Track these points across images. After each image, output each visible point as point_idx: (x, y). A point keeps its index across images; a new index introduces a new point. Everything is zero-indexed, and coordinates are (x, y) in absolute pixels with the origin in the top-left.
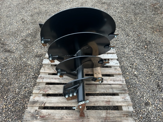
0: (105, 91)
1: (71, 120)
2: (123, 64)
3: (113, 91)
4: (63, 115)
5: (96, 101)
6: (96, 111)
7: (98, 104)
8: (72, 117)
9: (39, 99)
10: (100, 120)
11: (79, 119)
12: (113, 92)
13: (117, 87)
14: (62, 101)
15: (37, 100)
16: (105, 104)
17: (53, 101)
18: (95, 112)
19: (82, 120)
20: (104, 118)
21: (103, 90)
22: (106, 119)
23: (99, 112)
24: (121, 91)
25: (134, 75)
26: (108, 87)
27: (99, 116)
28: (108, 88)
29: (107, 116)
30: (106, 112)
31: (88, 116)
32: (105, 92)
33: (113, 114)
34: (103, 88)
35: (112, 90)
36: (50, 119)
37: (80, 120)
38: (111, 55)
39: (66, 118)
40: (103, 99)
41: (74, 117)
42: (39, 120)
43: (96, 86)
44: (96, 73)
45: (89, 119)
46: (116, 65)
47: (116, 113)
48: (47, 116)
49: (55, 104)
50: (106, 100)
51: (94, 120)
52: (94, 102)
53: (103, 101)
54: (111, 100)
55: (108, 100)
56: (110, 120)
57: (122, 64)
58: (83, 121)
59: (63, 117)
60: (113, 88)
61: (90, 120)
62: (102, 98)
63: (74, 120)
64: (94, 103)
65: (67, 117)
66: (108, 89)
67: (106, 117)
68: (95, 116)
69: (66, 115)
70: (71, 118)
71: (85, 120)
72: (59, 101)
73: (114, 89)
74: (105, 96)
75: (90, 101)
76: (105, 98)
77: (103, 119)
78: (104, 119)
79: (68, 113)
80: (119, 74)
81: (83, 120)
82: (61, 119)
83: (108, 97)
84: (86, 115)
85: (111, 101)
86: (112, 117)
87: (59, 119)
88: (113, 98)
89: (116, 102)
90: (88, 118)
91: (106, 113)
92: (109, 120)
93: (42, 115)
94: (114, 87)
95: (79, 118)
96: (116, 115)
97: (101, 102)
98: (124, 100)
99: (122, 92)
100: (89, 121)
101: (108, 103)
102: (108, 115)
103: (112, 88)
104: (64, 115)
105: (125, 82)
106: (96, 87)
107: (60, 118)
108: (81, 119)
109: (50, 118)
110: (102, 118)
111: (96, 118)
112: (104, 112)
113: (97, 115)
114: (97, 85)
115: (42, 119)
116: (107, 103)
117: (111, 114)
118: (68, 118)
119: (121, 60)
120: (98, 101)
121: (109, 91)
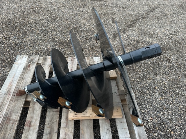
0: (47, 123)
1: (19, 86)
3: (46, 134)
5: (34, 110)
6: (21, 109)
7: (30, 112)
8: (22, 86)
9: (48, 62)
10: (9, 112)
12: (44, 134)
15: (47, 60)
16: (27, 120)
18: (20, 107)
20: (10, 117)
21: (49, 120)
22: (8, 118)
23: (19, 112)
26: (53, 128)
27: (14, 111)
28: (51, 127)
29: (11, 120)
30: (17, 120)
31: (17, 100)
33: (11, 129)
34: (51, 120)
35: (47, 133)
36: (25, 71)
40: (35, 118)
42: (27, 65)
43: (57, 111)
45: (15, 101)
47: (11, 132)
48: (28, 69)
50: (33, 122)
51: (11, 106)
52: (33, 107)
53: (32, 117)
54: (31, 128)
55: (32, 124)
56: (4, 124)
58: (15, 96)
60: (50, 135)
61: (13, 102)
62: (37, 116)
63: (18, 88)
64: (32, 107)
65: (23, 82)
66: (49, 127)
67: (10, 119)
68: (15, 107)
71: (15, 98)
73: (50, 136)
74: (39, 122)
75: (35, 103)
76: (35, 121)
77: (9, 115)
78: (8, 117)
83: (36, 125)
84: (20, 98)
85: (29, 128)
86: (8, 127)
87: (23, 77)
88: (34, 133)
89: (26, 136)
91: (15, 120)
92: (5, 122)
93: (30, 66)
96: (9, 132)
97: (31, 115)
100: (13, 101)
101: (28, 124)
102: (11, 122)
103: (51, 133)
104: (25, 80)
106: (55, 111)
107: (24, 78)
109: (26, 71)
110: (11, 114)
111: (13, 109)
112: (17, 117)
113: (16, 110)
115: (27, 66)
116: (28, 122)
117: (13, 125)
120: (34, 112)
121: (47, 128)
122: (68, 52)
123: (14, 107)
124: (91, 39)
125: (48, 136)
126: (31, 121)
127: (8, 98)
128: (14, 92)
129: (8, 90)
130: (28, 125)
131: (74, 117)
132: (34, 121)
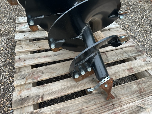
0: (120, 57)
1: (96, 110)
3: (128, 55)
4: (80, 105)
5: (116, 72)
6: (123, 85)
7: (120, 75)
8: (95, 105)
9: (30, 93)
10: (134, 96)
11: (107, 104)
12: (129, 57)
13: (130, 49)
14: (69, 85)
15: (26, 96)
16: (129, 73)
17: (54, 90)
18: (122, 87)
19: (111, 104)
20: (137, 91)
21: (116, 57)
22: (140, 92)
23: (128, 85)
24: (136, 53)
26: (121, 52)
27: (130, 90)
29: (140, 88)
30: (136, 82)
31: (117, 96)
32: (120, 59)
33: (145, 82)
34: (115, 55)
35: (127, 54)
37: (109, 105)
39: (87, 109)
40: (123, 68)
41: (98, 103)
43: (105, 54)
44: (99, 39)
45: (119, 99)
46: (115, 26)
47: (148, 81)
49: (60, 93)
50: (126, 68)
51: (127, 99)
53: (124, 70)
54: (132, 66)
55: (129, 67)
56: (147, 92)
58: (113, 105)
59: (82, 109)
60: (127, 52)
61: (122, 100)
62: (120, 67)
63: (100, 108)
64: (115, 76)
65: (87, 107)
66: (122, 55)
67: (139, 90)
68: (126, 92)
69: (86, 105)
70: (95, 107)
71: (116, 102)
72: (64, 87)
73: (128, 52)
74: (124, 63)
76: (125, 66)
77: (137, 94)
78: (139, 93)
79: (86, 101)
81: (113, 103)
82: (81, 113)
83: (127, 64)
85: (134, 68)
86: (146, 86)
89: (140, 67)
90: (118, 98)
91: (137, 84)
92: (145, 93)
94: (127, 50)
95: (105, 102)
96: (149, 83)
97: (123, 72)
98: (146, 63)
99: (139, 54)
100: (121, 102)
101: (131, 70)
103: (126, 52)
104: (82, 106)
105: (135, 43)
106: (106, 55)
107: (78, 112)
108: (110, 103)
110: (135, 92)
111: (129, 94)
112: (133, 84)
113: (127, 90)
116: (130, 71)
117: (142, 83)
118: (91, 108)
120: (118, 72)
121: (124, 56)
125: (128, 53)
126: (128, 69)
127: (121, 112)
128: (109, 110)
130: (132, 70)
132: (125, 67)
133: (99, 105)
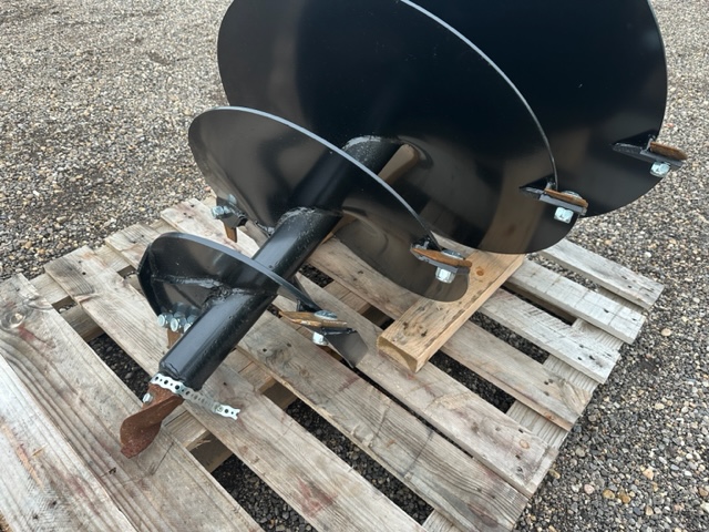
0: (370, 437)
1: (81, 425)
2: (668, 407)
3: (411, 467)
4: (84, 380)
5: (269, 443)
6: (211, 484)
7: (263, 462)
8: (97, 418)
9: (96, 272)
11: (111, 451)
12: (402, 475)
13: (458, 468)
14: (151, 334)
15: (84, 271)
16: (293, 495)
17: (120, 311)
18: (201, 481)
19: (113, 464)
21: (360, 423)
24: (458, 505)
25: (686, 514)
26: (407, 432)
27: (197, 515)
28: (398, 436)
31: (152, 473)
32: (360, 439)
34: (370, 418)
35: (410, 461)
36: (32, 360)
37: (110, 459)
38: (613, 305)
39: (77, 401)
40: (309, 462)
41: (108, 425)
42: (7, 336)
43: (351, 381)
45: (143, 486)
46: (588, 365)
48: (36, 343)
49: (113, 327)
50: (321, 477)
51: (154, 515)
52: (252, 438)
53: (296, 470)
54: (342, 500)
55: (329, 488)
57: (659, 406)
58: (113, 471)
59: (74, 391)
60: (426, 459)
61: (141, 497)
62: (309, 452)
63: (89, 436)
64: (250, 443)
65: (82, 401)
66: (393, 442)
68: (181, 501)
69: (90, 394)
70: (90, 419)
71: (126, 477)
72: (141, 327)
73: (429, 462)
74: (339, 459)
75: (239, 421)
76: (324, 469)
79: (104, 390)
80: (547, 420)
81: (118, 469)
82: (60, 393)
83: (344, 475)
84: (152, 459)
85: (336, 508)
87: (53, 386)
88: (372, 503)
90: (146, 479)
93: (31, 327)
94: (441, 455)
95: (114, 444)
97: (283, 465)
99: (457, 516)
100: (132, 494)
101: (316, 500)
103: (419, 452)
104: (84, 387)
105: (537, 480)
106: (346, 386)
107: (62, 385)
108: (115, 459)
109: (38, 357)
111: (175, 515)
112: (237, 522)
113: (195, 505)
114: (361, 380)
115: (17, 339)
116: (307, 496)
118: (83, 411)
119: (673, 380)
120: (275, 449)
121: (390, 452)
122: (107, 224)
123: (175, 506)
124: (146, 141)
125: (427, 466)
126: (311, 483)
127: (92, 505)
128: (88, 465)
129: (43, 482)
130: (317, 505)
131: (427, 346)
132: (320, 472)
133: (99, 428)
